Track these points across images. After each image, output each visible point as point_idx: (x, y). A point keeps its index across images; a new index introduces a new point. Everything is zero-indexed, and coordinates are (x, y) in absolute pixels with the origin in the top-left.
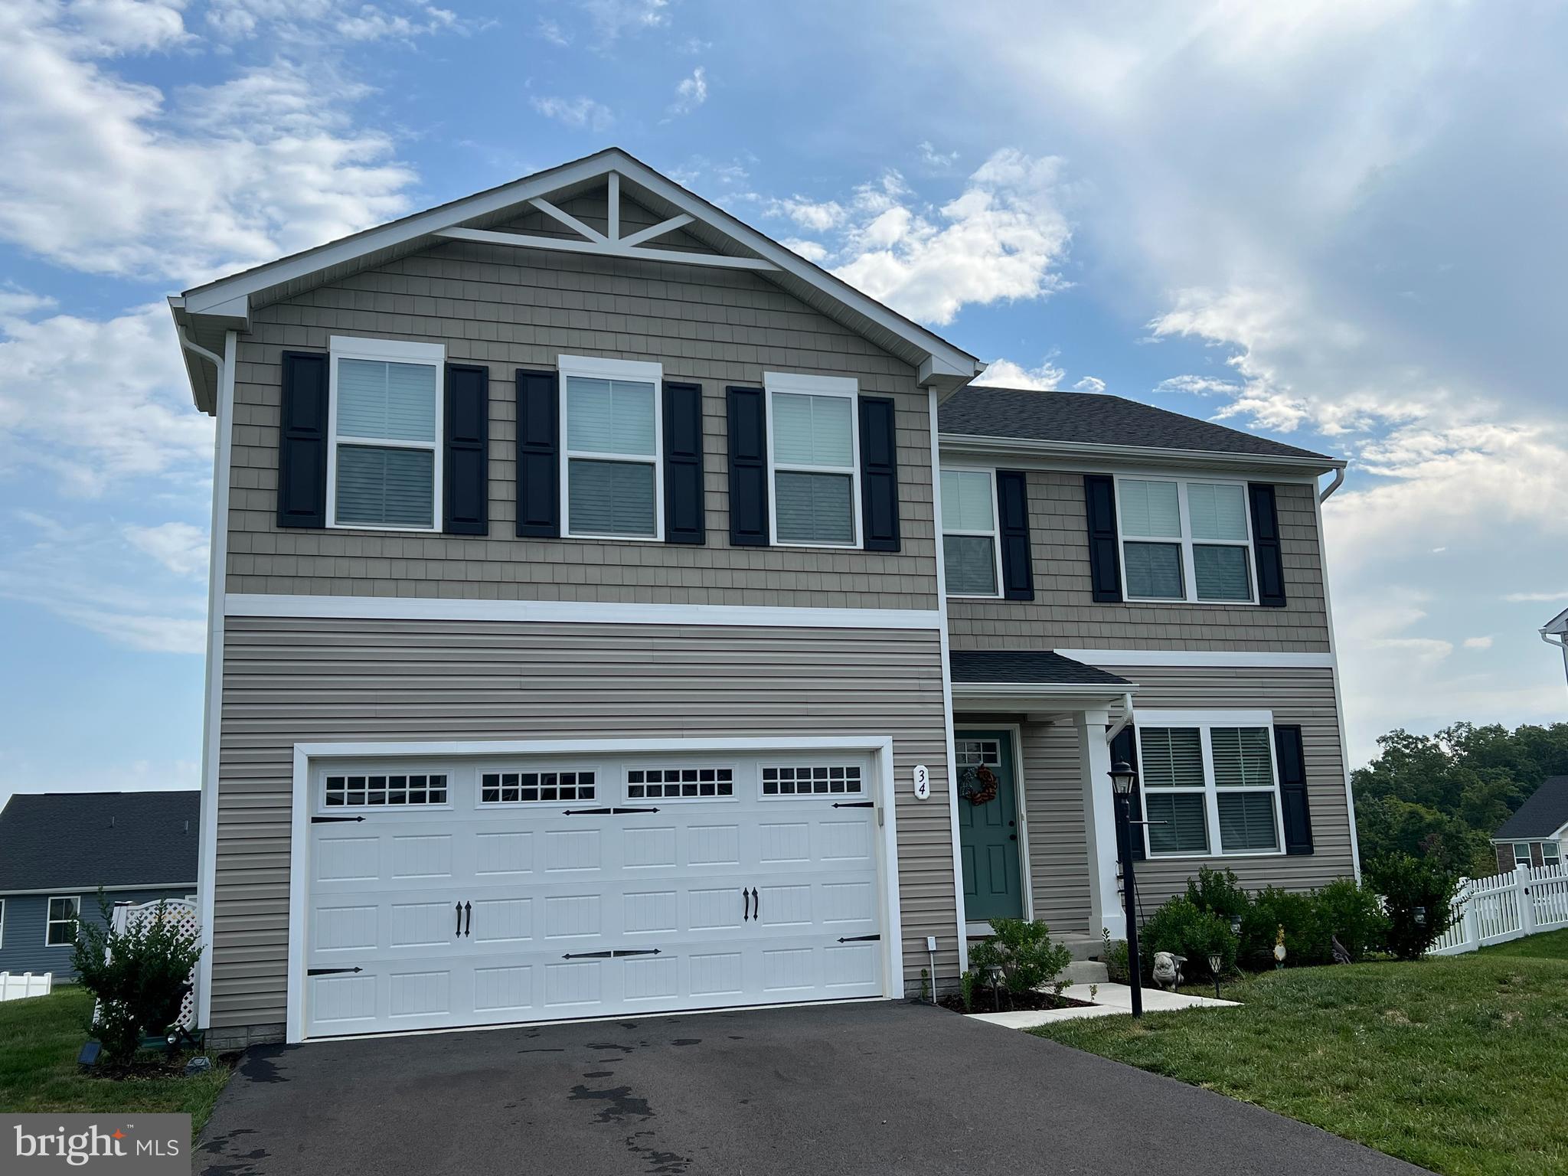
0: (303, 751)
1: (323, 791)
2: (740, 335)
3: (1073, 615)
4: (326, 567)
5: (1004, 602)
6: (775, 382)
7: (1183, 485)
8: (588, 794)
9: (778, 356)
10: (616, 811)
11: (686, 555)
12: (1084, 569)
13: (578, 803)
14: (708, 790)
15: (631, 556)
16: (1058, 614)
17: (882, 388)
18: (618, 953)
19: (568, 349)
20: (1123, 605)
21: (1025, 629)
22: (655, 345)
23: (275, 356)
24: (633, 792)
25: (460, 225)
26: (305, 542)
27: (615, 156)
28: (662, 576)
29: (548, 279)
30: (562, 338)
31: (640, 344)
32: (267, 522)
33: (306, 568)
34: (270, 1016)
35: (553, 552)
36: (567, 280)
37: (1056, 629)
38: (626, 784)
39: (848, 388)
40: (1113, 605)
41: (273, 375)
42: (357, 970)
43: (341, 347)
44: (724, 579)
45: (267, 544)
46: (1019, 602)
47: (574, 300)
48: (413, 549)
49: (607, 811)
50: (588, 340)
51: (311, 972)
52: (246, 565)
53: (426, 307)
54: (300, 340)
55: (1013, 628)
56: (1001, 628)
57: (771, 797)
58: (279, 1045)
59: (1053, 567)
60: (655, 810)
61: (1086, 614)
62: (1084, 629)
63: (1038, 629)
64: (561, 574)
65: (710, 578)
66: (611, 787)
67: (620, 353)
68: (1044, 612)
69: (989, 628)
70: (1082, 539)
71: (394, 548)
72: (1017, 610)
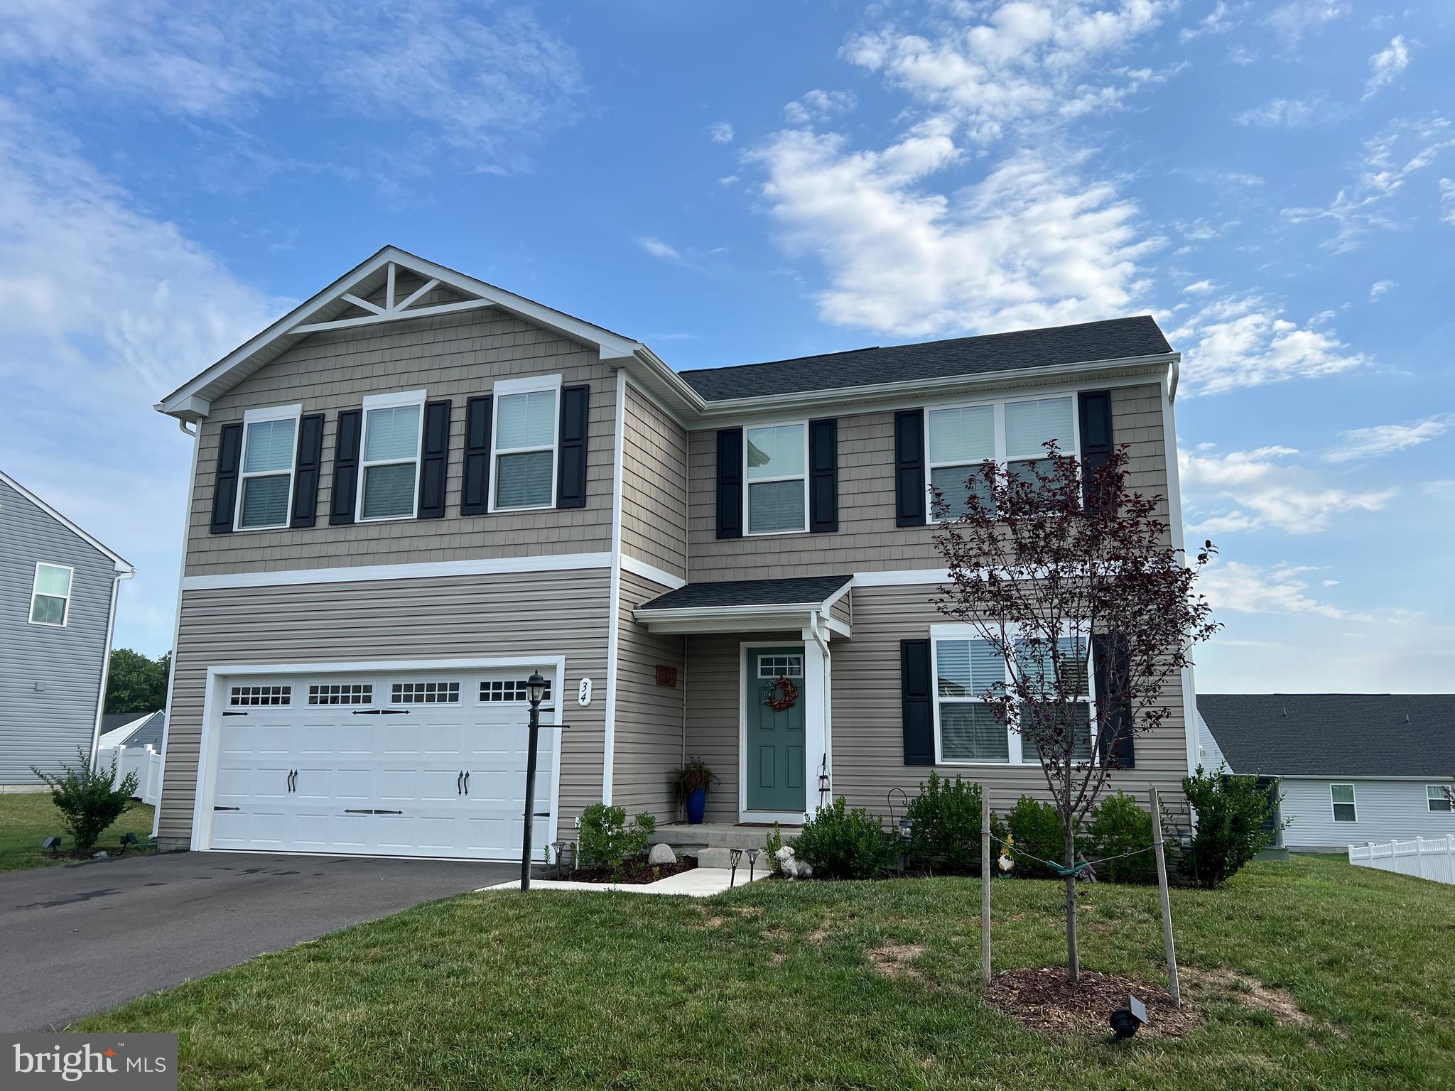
0: (213, 670)
1: (230, 696)
2: (481, 357)
3: (876, 541)
4: (231, 557)
5: (810, 535)
6: (501, 388)
7: (999, 407)
8: (368, 700)
9: (506, 368)
10: (384, 712)
11: (431, 527)
12: (891, 498)
13: (362, 706)
14: (442, 698)
15: (397, 530)
16: (861, 541)
17: (581, 377)
18: (377, 812)
19: (370, 391)
20: (925, 528)
21: (830, 557)
22: (424, 377)
23: (218, 429)
24: (396, 699)
25: (302, 323)
26: (223, 542)
27: (391, 251)
28: (416, 544)
29: (363, 346)
30: (366, 384)
31: (414, 378)
32: (205, 531)
33: (223, 557)
34: (182, 833)
35: (351, 533)
36: (375, 344)
37: (859, 555)
38: (390, 693)
39: (554, 382)
40: (916, 528)
41: (216, 441)
42: (237, 809)
43: (252, 417)
44: (456, 541)
45: (205, 545)
46: (824, 534)
47: (377, 357)
48: (275, 540)
49: (377, 712)
50: (382, 382)
51: (216, 808)
52: (195, 559)
53: (296, 381)
54: (229, 417)
55: (817, 557)
56: (806, 558)
57: (485, 703)
58: (186, 850)
59: (859, 500)
60: (407, 712)
61: (888, 539)
62: (885, 553)
63: (841, 556)
64: (354, 548)
65: (446, 542)
66: (382, 696)
67: (401, 388)
68: (848, 542)
69: (795, 558)
70: (890, 471)
71: (266, 541)
72: (823, 541)
